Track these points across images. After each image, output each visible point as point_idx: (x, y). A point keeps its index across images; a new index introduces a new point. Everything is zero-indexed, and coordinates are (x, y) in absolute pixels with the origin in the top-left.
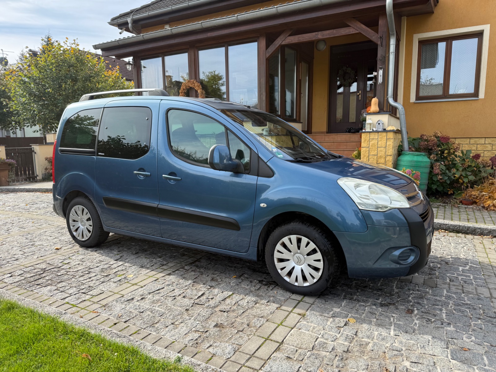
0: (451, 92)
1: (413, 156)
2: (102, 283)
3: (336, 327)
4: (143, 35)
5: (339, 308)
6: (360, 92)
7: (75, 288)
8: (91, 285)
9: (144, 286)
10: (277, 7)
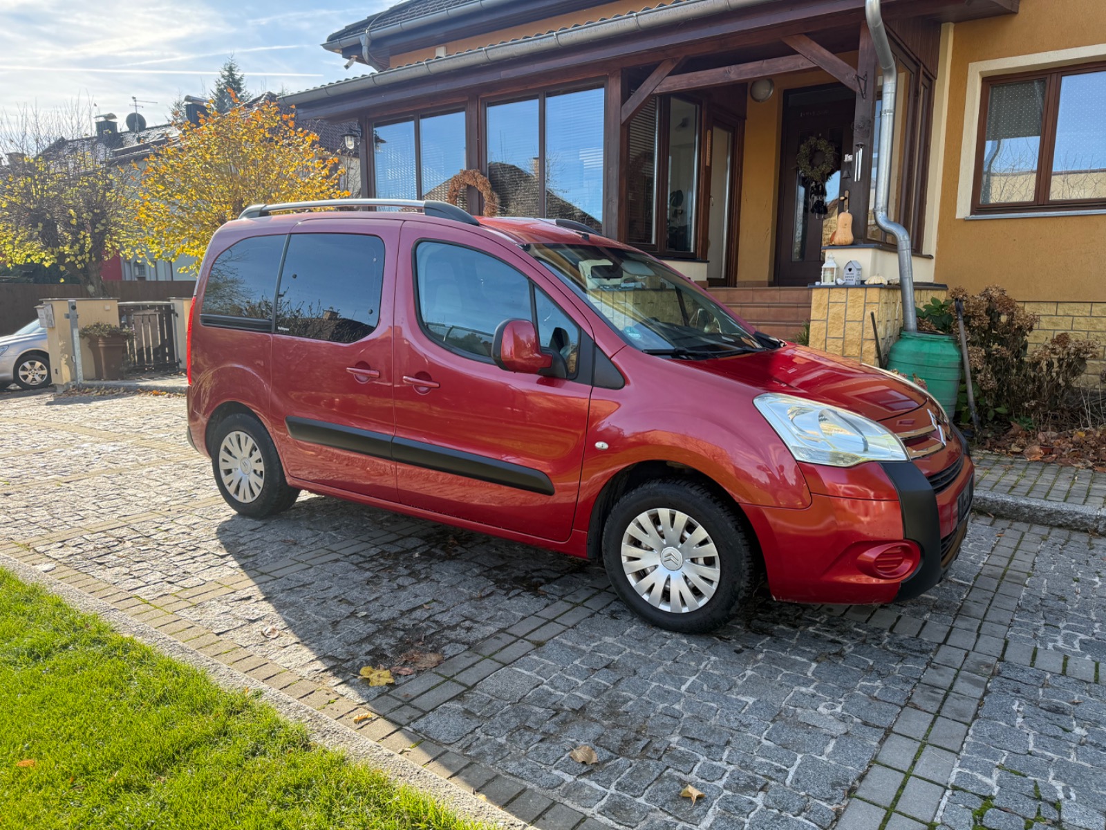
0: (1054, 196)
1: (921, 342)
2: (210, 568)
6: (846, 194)
7: (159, 573)
9: (280, 578)
10: (637, 16)
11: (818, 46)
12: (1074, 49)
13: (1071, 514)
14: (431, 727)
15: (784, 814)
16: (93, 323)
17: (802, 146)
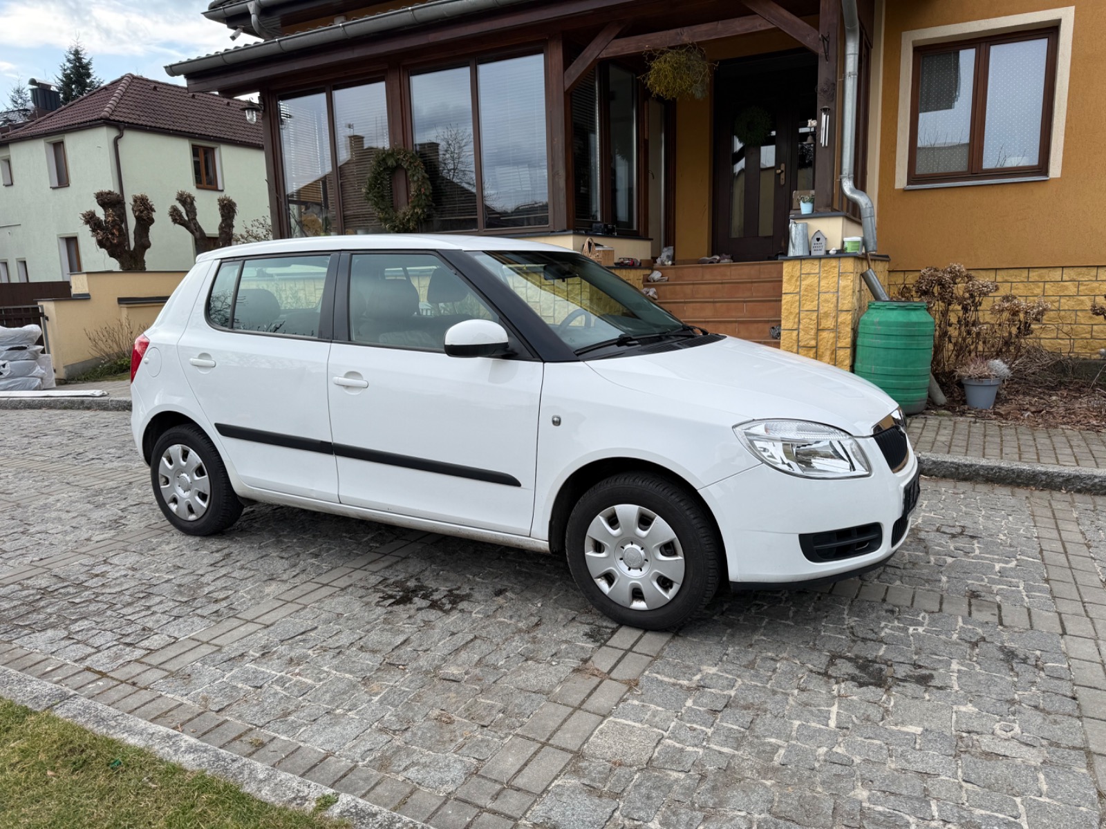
0: (989, 163)
2: (175, 619)
3: (707, 712)
4: (279, 41)
5: (716, 665)
6: (783, 167)
7: (109, 633)
8: (150, 625)
9: (272, 625)
12: (1003, 18)
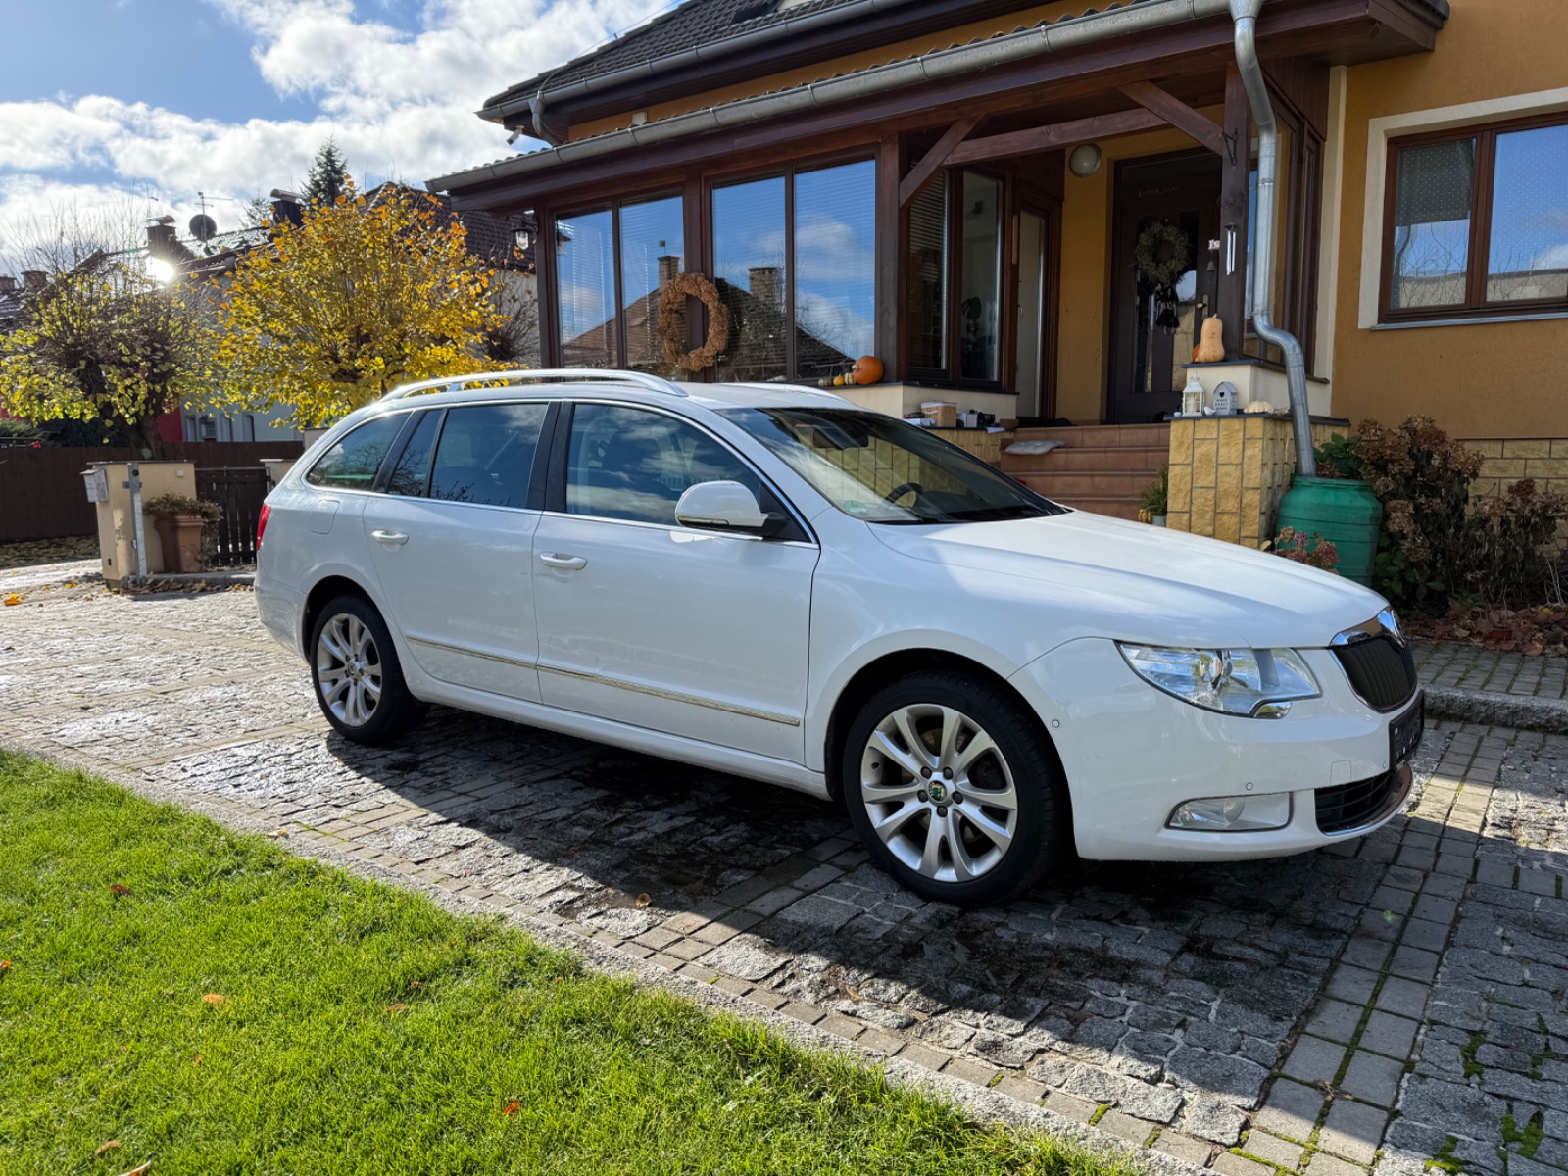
1: (1323, 490)
4: (558, 151)
6: (1206, 299)
10: (922, 60)
11: (1169, 96)
12: (1512, 98)
13: (1544, 711)
14: (726, 961)
15: (1212, 1052)
16: (160, 495)
17: (1142, 235)
